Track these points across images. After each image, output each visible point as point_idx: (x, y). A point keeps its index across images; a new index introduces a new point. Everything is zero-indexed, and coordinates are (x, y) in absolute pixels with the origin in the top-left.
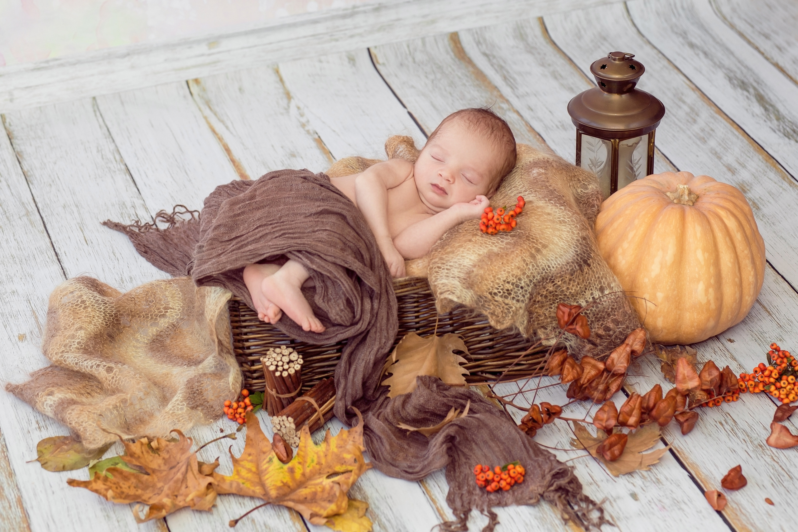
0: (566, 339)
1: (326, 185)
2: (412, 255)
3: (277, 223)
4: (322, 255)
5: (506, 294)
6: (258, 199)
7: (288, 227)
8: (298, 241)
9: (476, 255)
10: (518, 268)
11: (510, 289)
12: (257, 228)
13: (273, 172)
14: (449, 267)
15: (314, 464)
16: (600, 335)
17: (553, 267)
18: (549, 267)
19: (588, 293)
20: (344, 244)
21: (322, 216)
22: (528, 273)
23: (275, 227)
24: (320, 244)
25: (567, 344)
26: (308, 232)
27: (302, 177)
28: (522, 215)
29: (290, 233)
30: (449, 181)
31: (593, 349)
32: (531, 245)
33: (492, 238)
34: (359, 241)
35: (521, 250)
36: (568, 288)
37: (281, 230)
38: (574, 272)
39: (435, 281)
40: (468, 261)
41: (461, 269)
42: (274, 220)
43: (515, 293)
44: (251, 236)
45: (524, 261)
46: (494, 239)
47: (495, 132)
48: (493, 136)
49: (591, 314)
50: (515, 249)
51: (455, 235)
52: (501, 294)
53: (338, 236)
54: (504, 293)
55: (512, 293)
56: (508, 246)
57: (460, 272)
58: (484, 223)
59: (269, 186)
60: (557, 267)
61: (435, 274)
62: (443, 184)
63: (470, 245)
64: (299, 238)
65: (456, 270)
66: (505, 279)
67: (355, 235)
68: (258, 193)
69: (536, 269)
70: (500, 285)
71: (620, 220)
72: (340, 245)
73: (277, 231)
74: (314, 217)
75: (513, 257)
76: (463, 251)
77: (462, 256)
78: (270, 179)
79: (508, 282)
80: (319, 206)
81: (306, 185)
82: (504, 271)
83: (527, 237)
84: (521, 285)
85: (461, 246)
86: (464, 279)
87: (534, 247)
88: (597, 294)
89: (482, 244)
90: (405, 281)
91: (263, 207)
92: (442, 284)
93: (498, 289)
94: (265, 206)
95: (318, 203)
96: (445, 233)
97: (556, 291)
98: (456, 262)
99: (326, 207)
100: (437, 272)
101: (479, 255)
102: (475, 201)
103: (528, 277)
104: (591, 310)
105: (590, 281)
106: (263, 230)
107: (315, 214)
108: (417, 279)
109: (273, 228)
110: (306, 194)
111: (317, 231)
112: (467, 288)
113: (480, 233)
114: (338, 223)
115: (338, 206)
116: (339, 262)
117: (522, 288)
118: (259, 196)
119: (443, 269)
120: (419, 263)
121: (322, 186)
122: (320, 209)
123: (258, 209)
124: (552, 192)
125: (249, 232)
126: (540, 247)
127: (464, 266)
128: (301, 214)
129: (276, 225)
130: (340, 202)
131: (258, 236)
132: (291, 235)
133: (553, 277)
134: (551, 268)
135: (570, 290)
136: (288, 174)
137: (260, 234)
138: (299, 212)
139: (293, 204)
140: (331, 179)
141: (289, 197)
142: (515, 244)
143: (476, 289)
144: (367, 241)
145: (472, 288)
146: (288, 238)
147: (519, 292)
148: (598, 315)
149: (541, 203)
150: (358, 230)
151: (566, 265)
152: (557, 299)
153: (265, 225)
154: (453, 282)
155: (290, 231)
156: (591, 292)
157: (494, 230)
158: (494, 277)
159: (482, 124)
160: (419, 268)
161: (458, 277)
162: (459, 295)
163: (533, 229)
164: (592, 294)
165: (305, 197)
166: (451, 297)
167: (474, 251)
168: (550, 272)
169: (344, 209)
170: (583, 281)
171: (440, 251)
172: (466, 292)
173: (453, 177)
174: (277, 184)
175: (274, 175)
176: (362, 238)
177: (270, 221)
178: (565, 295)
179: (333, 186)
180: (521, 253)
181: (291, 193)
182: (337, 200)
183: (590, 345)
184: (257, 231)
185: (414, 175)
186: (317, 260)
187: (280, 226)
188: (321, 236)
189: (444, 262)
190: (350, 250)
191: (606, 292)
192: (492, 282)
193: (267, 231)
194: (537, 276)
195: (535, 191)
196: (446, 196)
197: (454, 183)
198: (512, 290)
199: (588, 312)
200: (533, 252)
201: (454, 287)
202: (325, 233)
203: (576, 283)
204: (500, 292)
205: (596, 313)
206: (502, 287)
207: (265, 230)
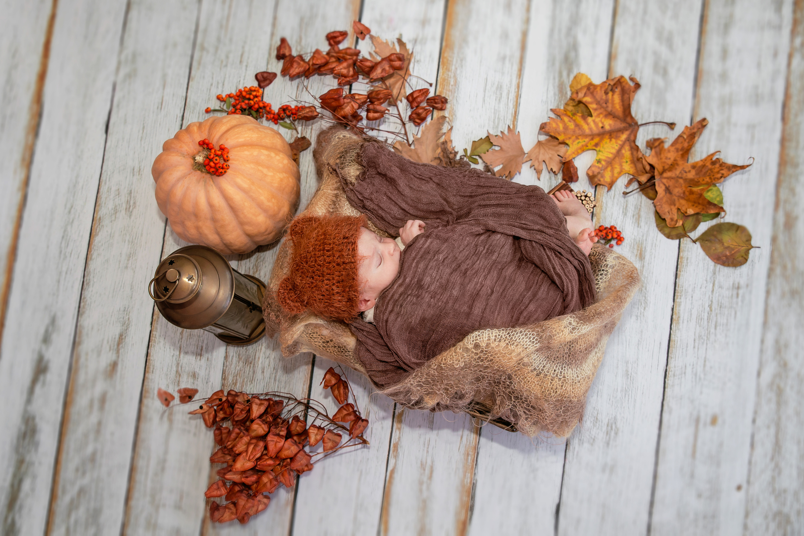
15: (580, 140)
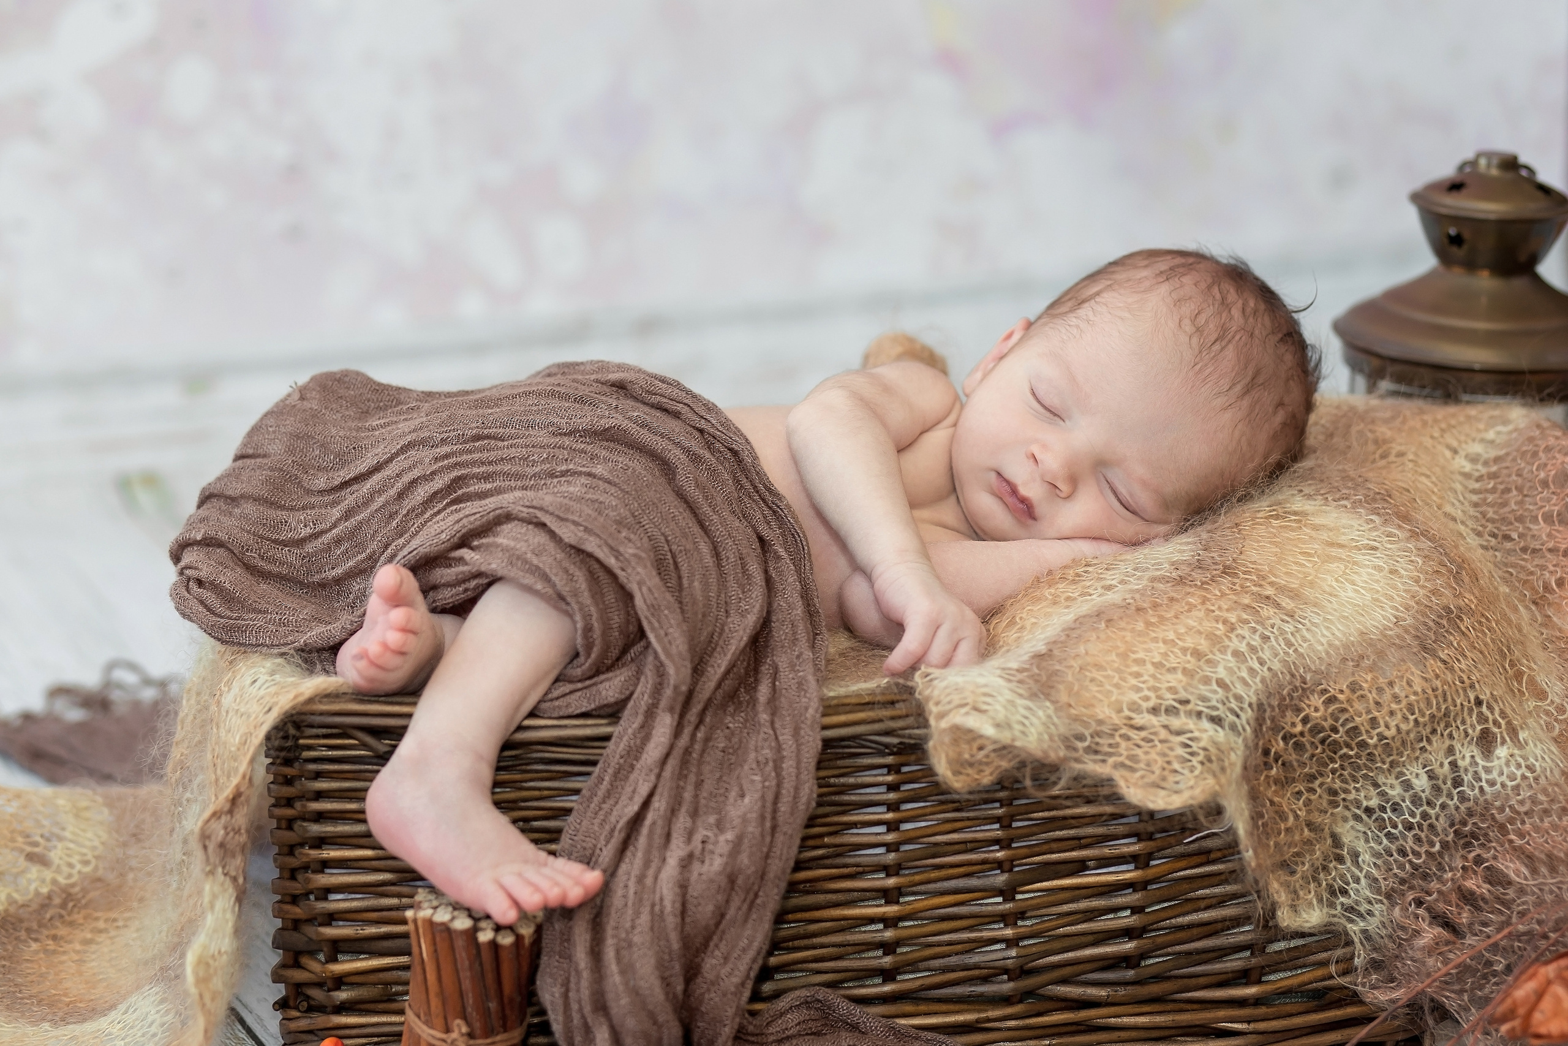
0: (1351, 909)
16: (1472, 893)
25: (1354, 929)
30: (1054, 486)
31: (1447, 943)
49: (1442, 820)
62: (1032, 490)
88: (1467, 756)
104: (1443, 806)
135: (1381, 730)
143: (1064, 698)
145: (1047, 696)
148: (1464, 823)
152: (1333, 760)
162: (1001, 714)
166: (972, 722)
172: (1029, 709)
173: (1072, 479)
178: (1363, 745)
183: (1438, 930)
199: (1432, 812)
205: (1457, 818)
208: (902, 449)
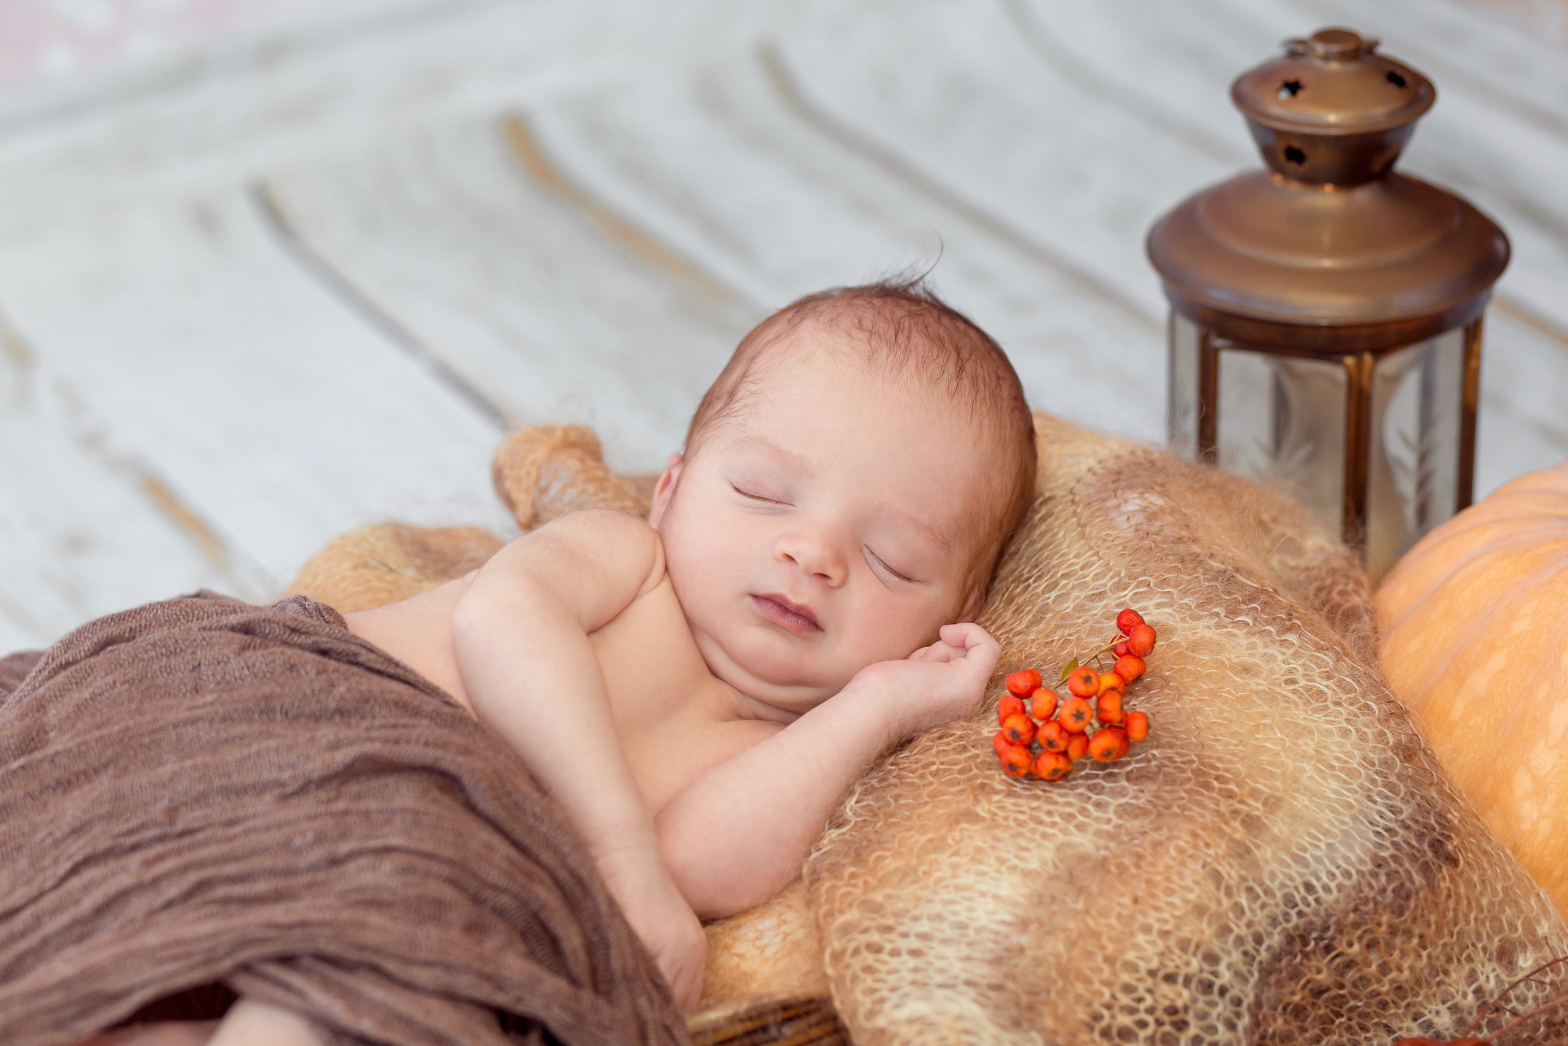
1: (342, 647)
2: (725, 902)
3: (161, 839)
4: (391, 966)
5: (1167, 1028)
6: (58, 743)
7: (214, 850)
8: (278, 913)
9: (1016, 878)
10: (1200, 911)
11: (1179, 1004)
12: (75, 870)
13: (105, 621)
14: (916, 944)
17: (1327, 889)
18: (1309, 888)
19: (1457, 976)
20: (476, 900)
21: (353, 788)
22: (1240, 929)
23: (159, 858)
24: (374, 918)
26: (313, 868)
27: (233, 629)
28: (1148, 689)
29: (231, 880)
30: (824, 576)
32: (1223, 809)
33: (1055, 794)
34: (530, 877)
35: (1195, 835)
36: (1384, 969)
37: (185, 869)
38: (1408, 897)
39: (871, 1014)
40: (990, 904)
41: (970, 944)
42: (142, 827)
43: (1202, 1016)
44: (54, 912)
45: (1217, 877)
46: (1064, 799)
47: (969, 367)
48: (966, 381)
50: (1165, 832)
51: (897, 798)
52: (1149, 1031)
53: (446, 871)
54: (1159, 1023)
55: (1190, 1017)
56: (1135, 824)
57: (968, 959)
58: (1015, 733)
59: (99, 682)
60: (1340, 888)
61: (869, 981)
62: (805, 595)
63: (974, 836)
64: (277, 897)
65: (950, 951)
66: (1155, 964)
67: (513, 853)
68: (52, 715)
69: (1263, 906)
70: (1141, 992)
71: (1498, 661)
72: (461, 911)
73: (168, 875)
74: (322, 795)
75: (1168, 868)
76: (954, 867)
77: (958, 888)
78: (95, 652)
79: (1170, 978)
80: (335, 746)
81: (257, 657)
82: (1147, 929)
83: (1197, 773)
84: (1218, 982)
85: (938, 844)
86: (997, 988)
87: (1235, 813)
88: (1491, 976)
89: (1020, 824)
90: (734, 1019)
91: (87, 775)
92: (911, 1021)
93: (1132, 1011)
94: (96, 771)
95: (326, 733)
96: (849, 791)
97: (1341, 986)
98: (939, 917)
99: (369, 748)
100: (869, 969)
101: (1027, 874)
102: (939, 648)
103: (1240, 940)
105: (1461, 924)
106: (105, 879)
107: (323, 782)
108: (785, 1007)
109: (149, 863)
110: (268, 698)
111: (351, 856)
112: (1017, 1024)
113: (999, 779)
114: (434, 809)
115: (414, 733)
116: (465, 985)
117: (1223, 991)
118: (60, 729)
119: (895, 953)
120: (760, 936)
121: (324, 653)
122: (343, 757)
123: (65, 785)
124: (1228, 578)
125: (42, 894)
126: (1256, 808)
127: (978, 930)
128: (260, 789)
129: (159, 848)
130: (416, 713)
131: (87, 904)
132: (238, 890)
133: (1327, 928)
134: (1321, 893)
135: (1394, 975)
136: (172, 621)
137: (95, 898)
138: (251, 778)
139: (215, 747)
140: (348, 618)
141: (194, 721)
142: (1159, 811)
144: (563, 874)
145: (1031, 1023)
146: (226, 901)
147: (1214, 1013)
149: (1204, 629)
150: (519, 833)
151: (1375, 875)
153: (108, 854)
154: (954, 1008)
155: (231, 869)
156: (1467, 968)
157: (1061, 764)
158: (1110, 960)
159: (918, 339)
160: (769, 952)
161: (969, 983)
163: (1208, 737)
164: (1472, 976)
165: (265, 709)
167: (1002, 861)
168: (1316, 913)
169: (444, 745)
170: (1439, 931)
171: (853, 876)
173: (840, 560)
174: (132, 672)
175: (114, 630)
176: (538, 862)
177: (130, 832)
178: (1373, 994)
179: (371, 650)
180: (1195, 846)
181: (200, 700)
182: (401, 705)
184: (75, 883)
185: (667, 569)
186: (377, 992)
187: (179, 852)
188: (369, 878)
189: (890, 921)
190: (501, 926)
191: (1526, 962)
192: (1108, 984)
193: (125, 880)
194: (1270, 935)
195: (1164, 582)
196: (820, 635)
197: (843, 583)
198: (1186, 1009)
200: (1238, 836)
201: (967, 1032)
202: (387, 865)
203: (1415, 941)
204: (1143, 1024)
206: (1149, 1001)
207: (113, 874)
208: (594, 630)
